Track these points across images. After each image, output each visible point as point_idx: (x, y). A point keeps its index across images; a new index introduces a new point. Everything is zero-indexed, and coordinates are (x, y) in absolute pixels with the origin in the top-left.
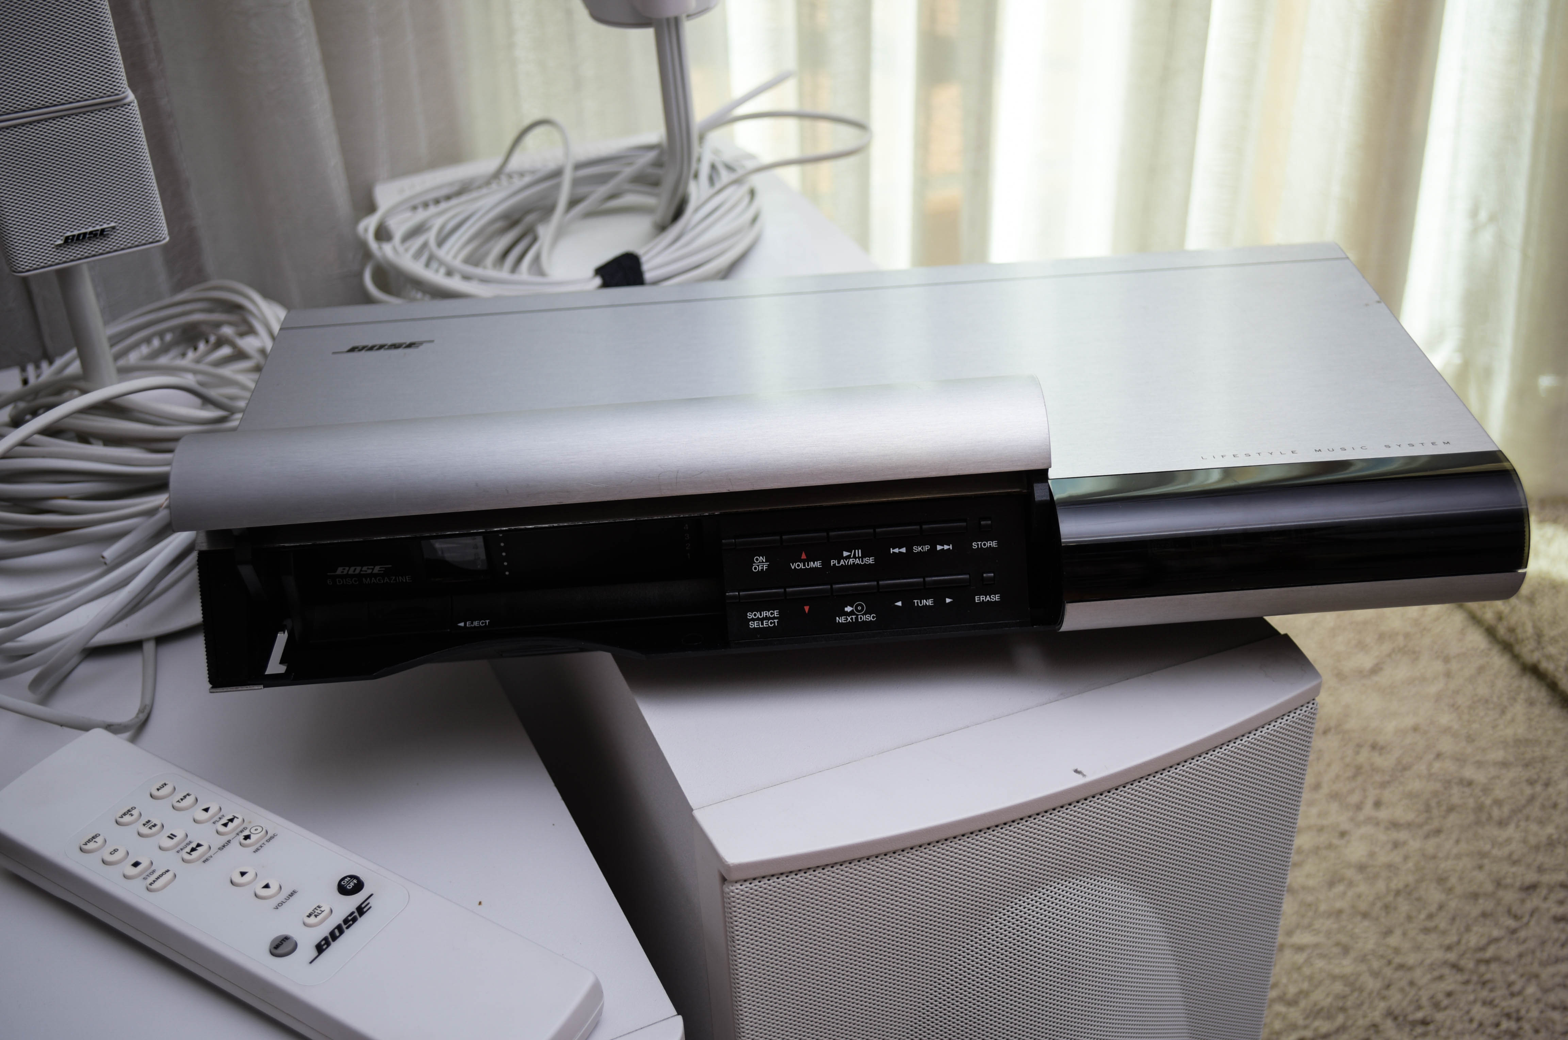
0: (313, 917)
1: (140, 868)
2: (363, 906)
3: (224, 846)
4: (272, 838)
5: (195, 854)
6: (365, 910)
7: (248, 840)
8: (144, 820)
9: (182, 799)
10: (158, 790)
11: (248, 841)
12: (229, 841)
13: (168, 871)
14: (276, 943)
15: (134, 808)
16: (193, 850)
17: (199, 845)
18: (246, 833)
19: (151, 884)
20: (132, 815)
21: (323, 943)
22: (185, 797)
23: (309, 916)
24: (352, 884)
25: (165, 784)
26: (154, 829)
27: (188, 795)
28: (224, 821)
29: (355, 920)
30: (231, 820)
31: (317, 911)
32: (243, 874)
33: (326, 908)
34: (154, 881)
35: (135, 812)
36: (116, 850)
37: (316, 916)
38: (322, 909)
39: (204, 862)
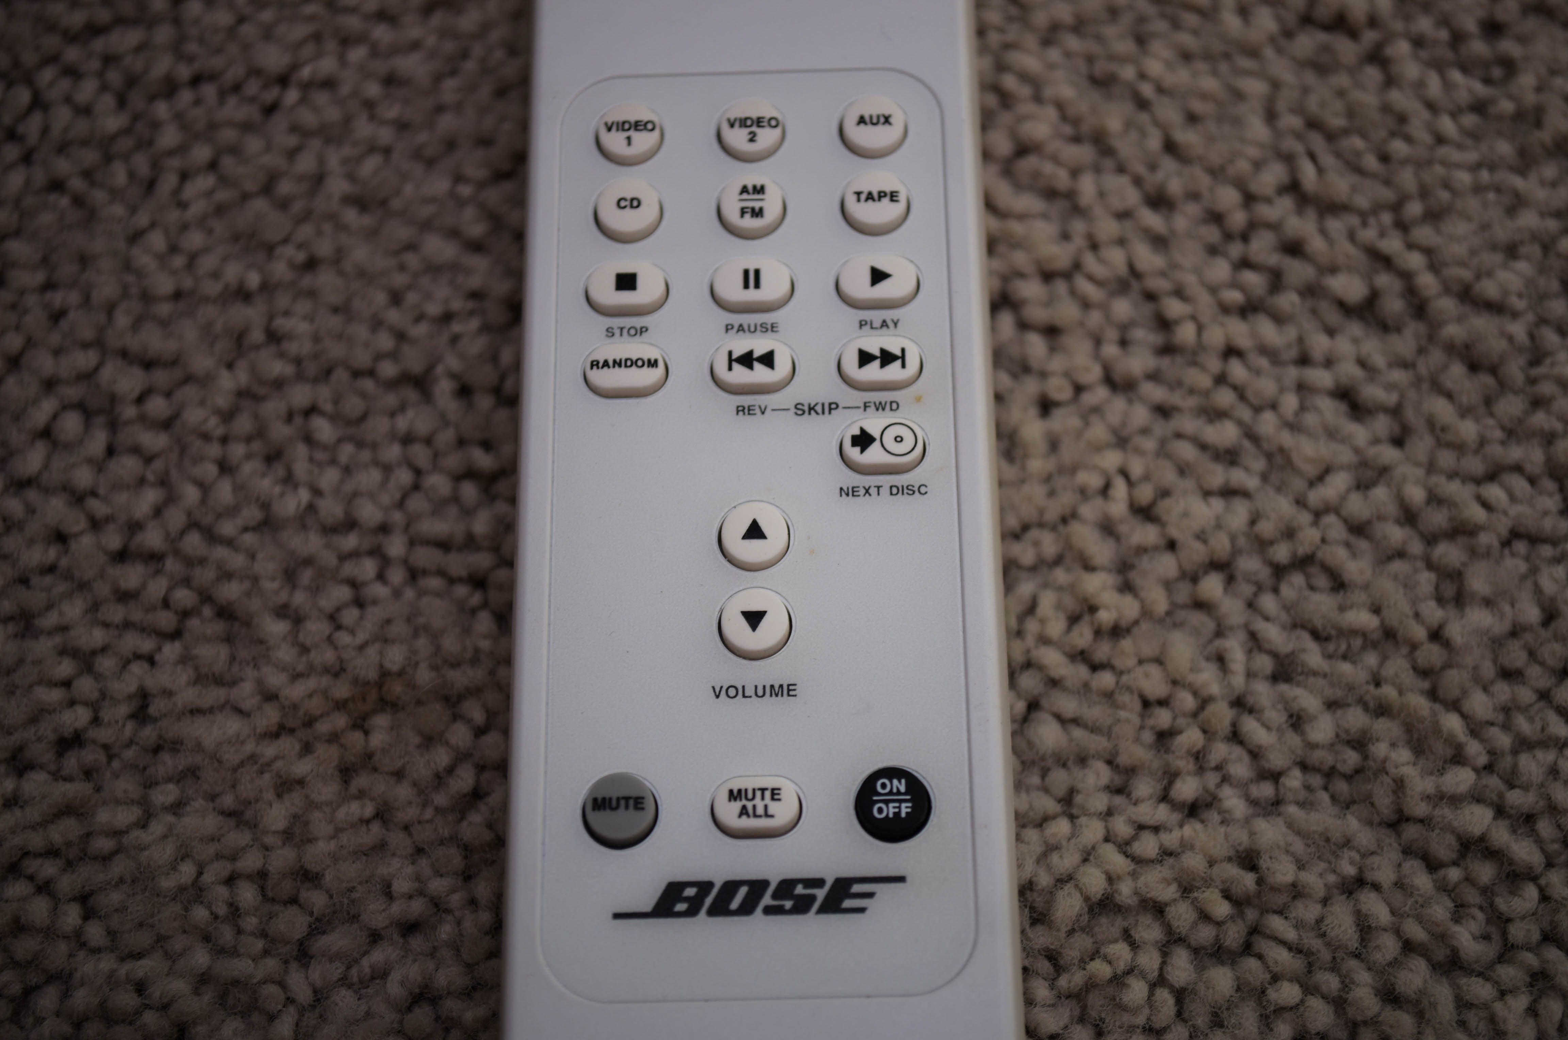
0: (737, 806)
1: (626, 298)
2: (856, 888)
3: (811, 409)
4: (910, 490)
5: (740, 375)
6: (848, 903)
7: (857, 449)
8: (752, 176)
9: (870, 197)
10: (862, 121)
11: (854, 453)
12: (833, 407)
13: (653, 364)
14: (614, 793)
15: (774, 123)
16: (747, 360)
17: (768, 360)
18: (874, 424)
19: (594, 364)
20: (752, 140)
21: (690, 892)
22: (882, 195)
23: (734, 795)
24: (891, 810)
25: (887, 120)
26: (749, 222)
27: (893, 196)
28: (873, 346)
29: (802, 906)
30: (887, 358)
31: (758, 801)
32: (755, 532)
33: (783, 812)
34: (606, 364)
35: (767, 137)
36: (635, 203)
37: (744, 812)
38: (773, 807)
39: (741, 410)
